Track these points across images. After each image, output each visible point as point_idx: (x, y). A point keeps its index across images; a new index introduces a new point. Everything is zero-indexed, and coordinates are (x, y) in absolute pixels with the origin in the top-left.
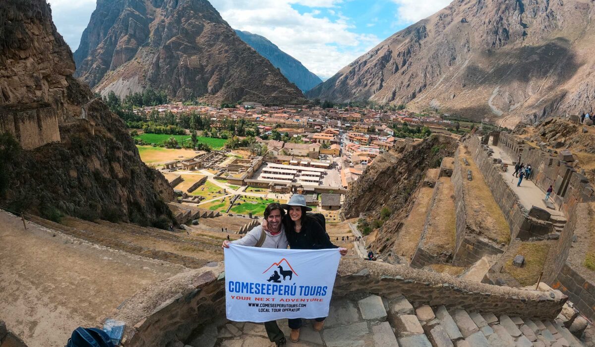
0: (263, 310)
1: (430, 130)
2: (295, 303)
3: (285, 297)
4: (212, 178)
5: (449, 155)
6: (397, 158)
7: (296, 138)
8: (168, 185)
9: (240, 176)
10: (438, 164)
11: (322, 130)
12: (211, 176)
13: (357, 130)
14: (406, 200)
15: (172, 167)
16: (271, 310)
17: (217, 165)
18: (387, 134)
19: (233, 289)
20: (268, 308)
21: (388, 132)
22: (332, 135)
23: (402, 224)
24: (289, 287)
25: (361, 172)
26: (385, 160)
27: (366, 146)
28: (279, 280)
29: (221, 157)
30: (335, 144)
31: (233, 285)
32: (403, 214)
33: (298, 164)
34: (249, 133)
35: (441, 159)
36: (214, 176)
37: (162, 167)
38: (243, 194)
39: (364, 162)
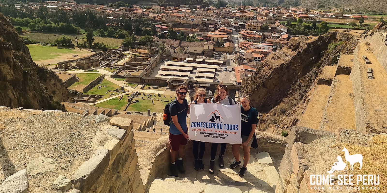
0: (206, 136)
1: (328, 25)
2: (222, 133)
3: (217, 130)
4: (110, 76)
5: (347, 52)
6: (291, 55)
7: (192, 37)
8: (62, 85)
9: (138, 73)
10: (335, 61)
11: (216, 29)
12: (108, 75)
13: (250, 28)
14: (302, 98)
15: (66, 66)
16: (210, 136)
17: (114, 63)
18: (280, 32)
19: (193, 126)
20: (209, 135)
21: (282, 29)
22: (226, 33)
23: (298, 120)
24: (219, 124)
25: (255, 69)
26: (278, 57)
27: (259, 44)
28: (214, 120)
29: (118, 55)
30: (229, 43)
31: (193, 124)
32: (299, 111)
33: (194, 61)
34: (146, 32)
35: (339, 56)
36: (112, 74)
37: (55, 67)
38: (142, 91)
39: (257, 59)
